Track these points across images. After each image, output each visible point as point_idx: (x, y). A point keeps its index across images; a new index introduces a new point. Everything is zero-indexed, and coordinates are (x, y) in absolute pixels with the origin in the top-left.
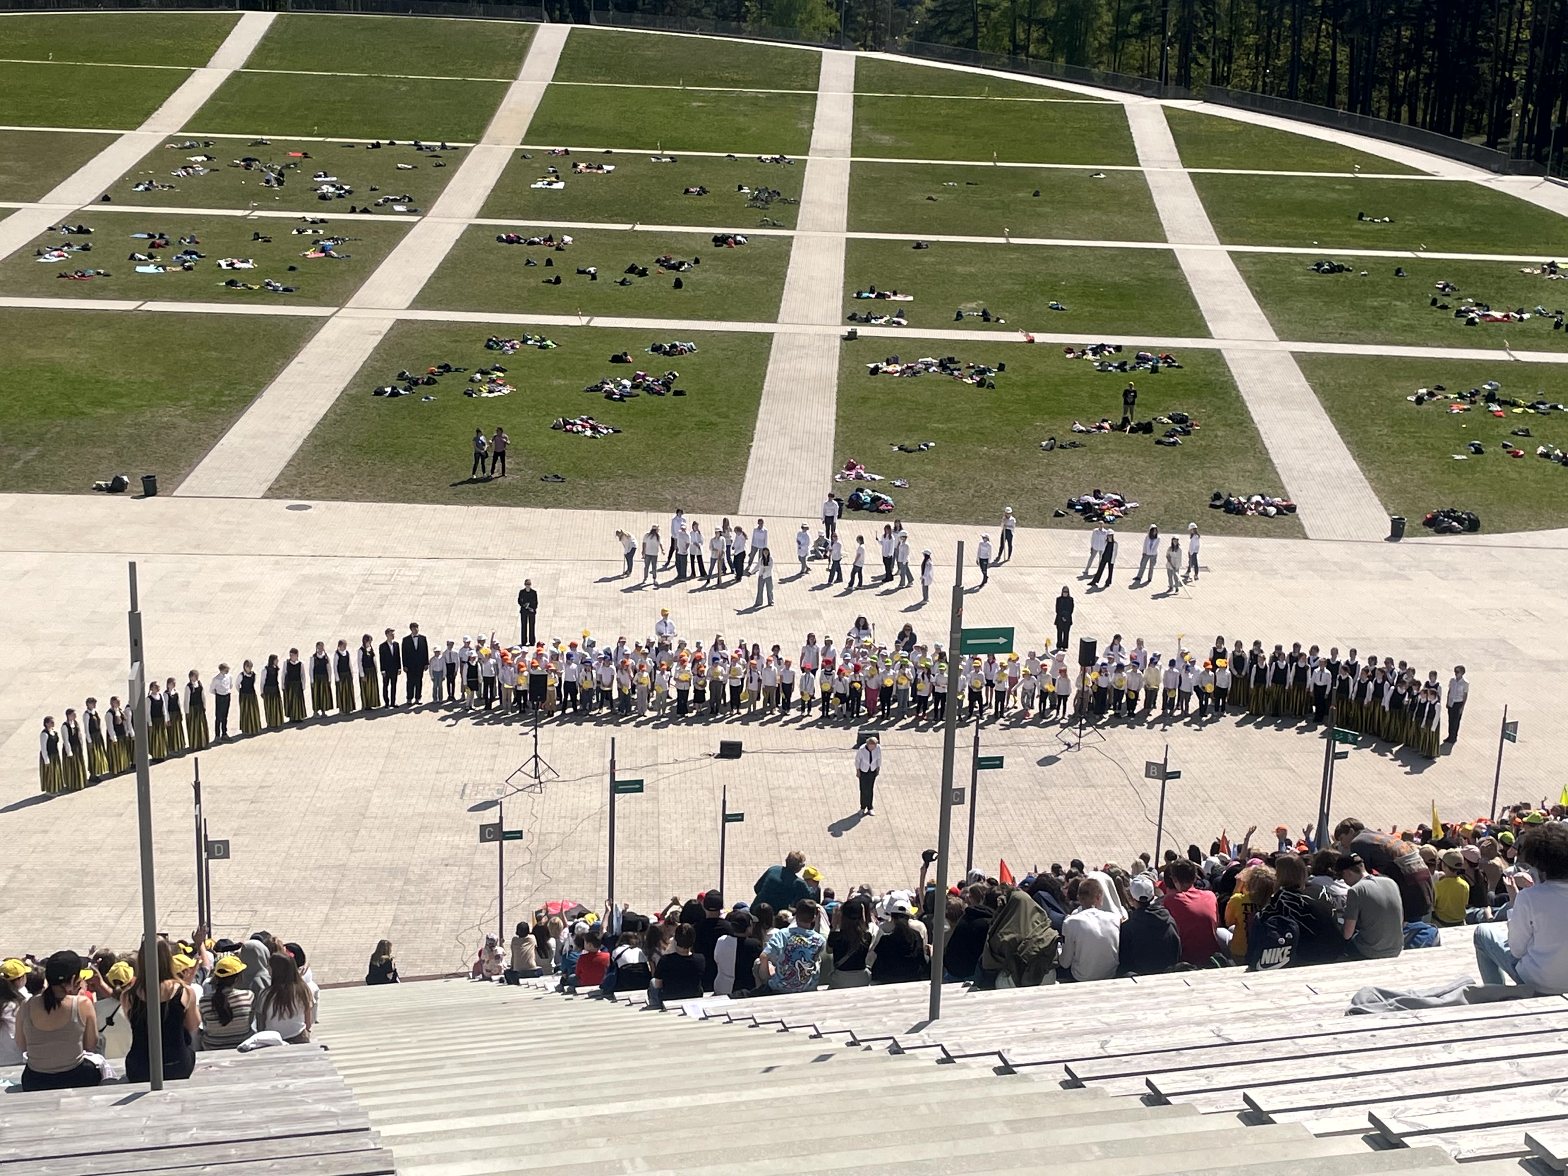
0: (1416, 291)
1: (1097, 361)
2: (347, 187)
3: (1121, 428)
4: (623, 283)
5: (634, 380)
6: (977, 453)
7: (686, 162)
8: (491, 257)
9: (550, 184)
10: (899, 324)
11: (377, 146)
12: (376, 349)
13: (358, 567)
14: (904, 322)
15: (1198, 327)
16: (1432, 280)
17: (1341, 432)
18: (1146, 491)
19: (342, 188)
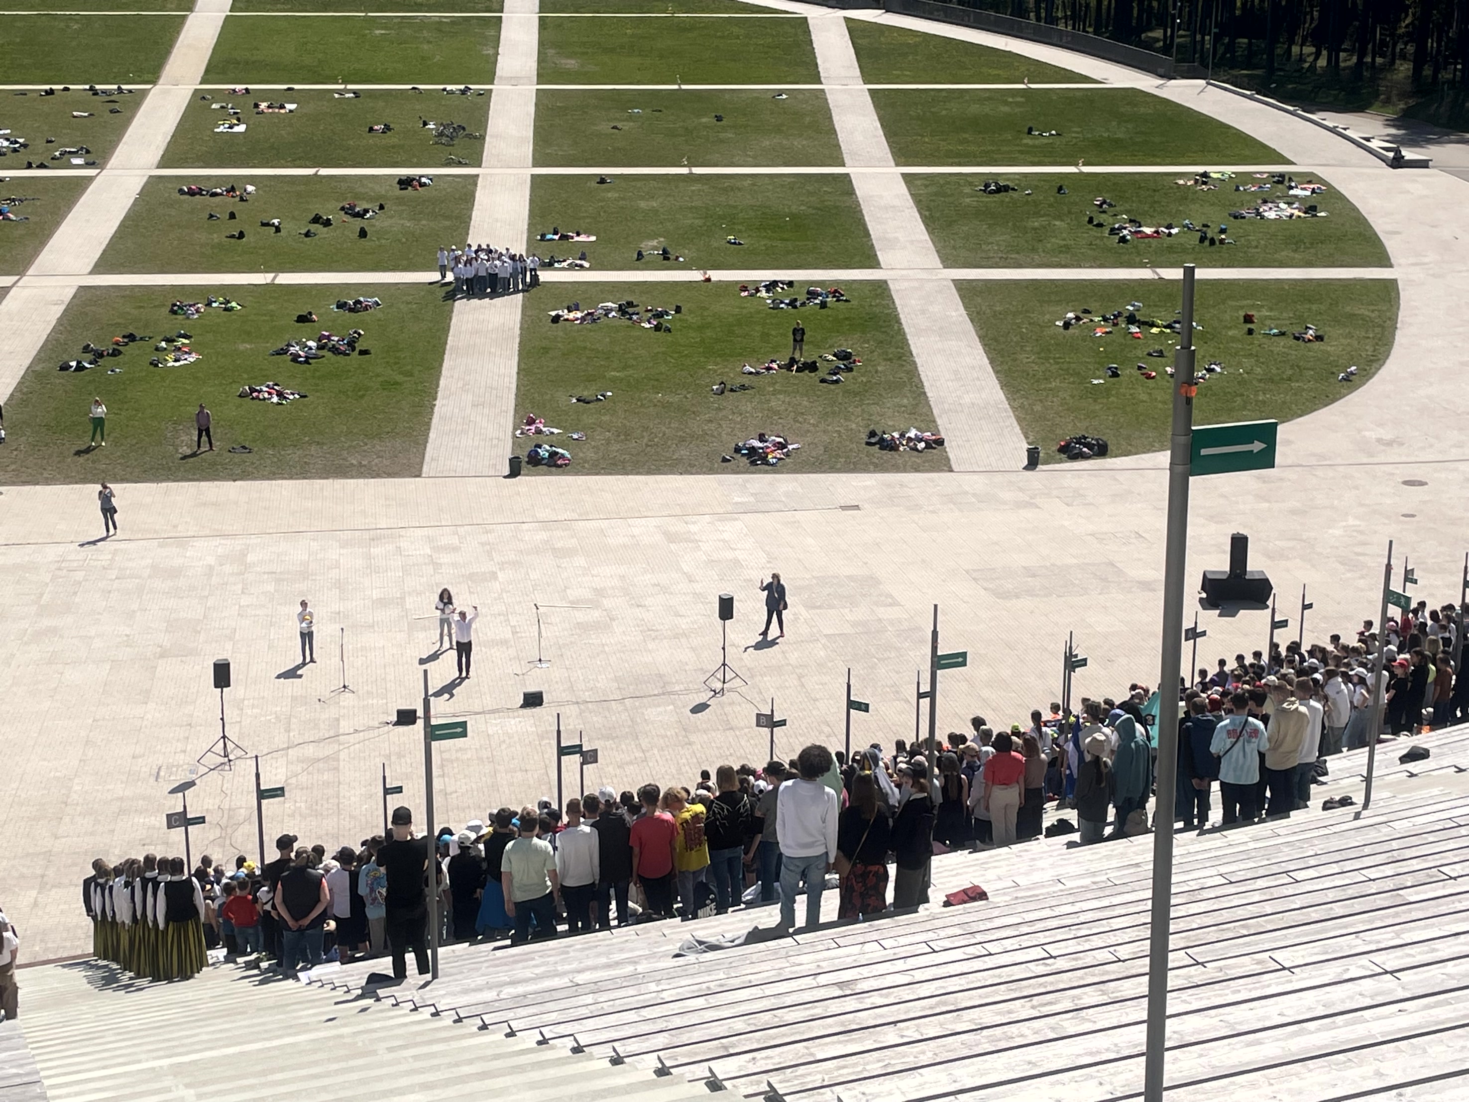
0: (1075, 209)
1: (769, 298)
2: (21, 140)
3: (789, 367)
4: (307, 235)
5: (320, 340)
6: (650, 401)
7: (370, 97)
8: (173, 212)
9: (231, 127)
10: (581, 266)
11: (51, 92)
12: (60, 320)
13: (52, 553)
14: (586, 264)
15: (869, 257)
16: (1092, 196)
17: (992, 362)
18: (809, 431)
19: (17, 142)
